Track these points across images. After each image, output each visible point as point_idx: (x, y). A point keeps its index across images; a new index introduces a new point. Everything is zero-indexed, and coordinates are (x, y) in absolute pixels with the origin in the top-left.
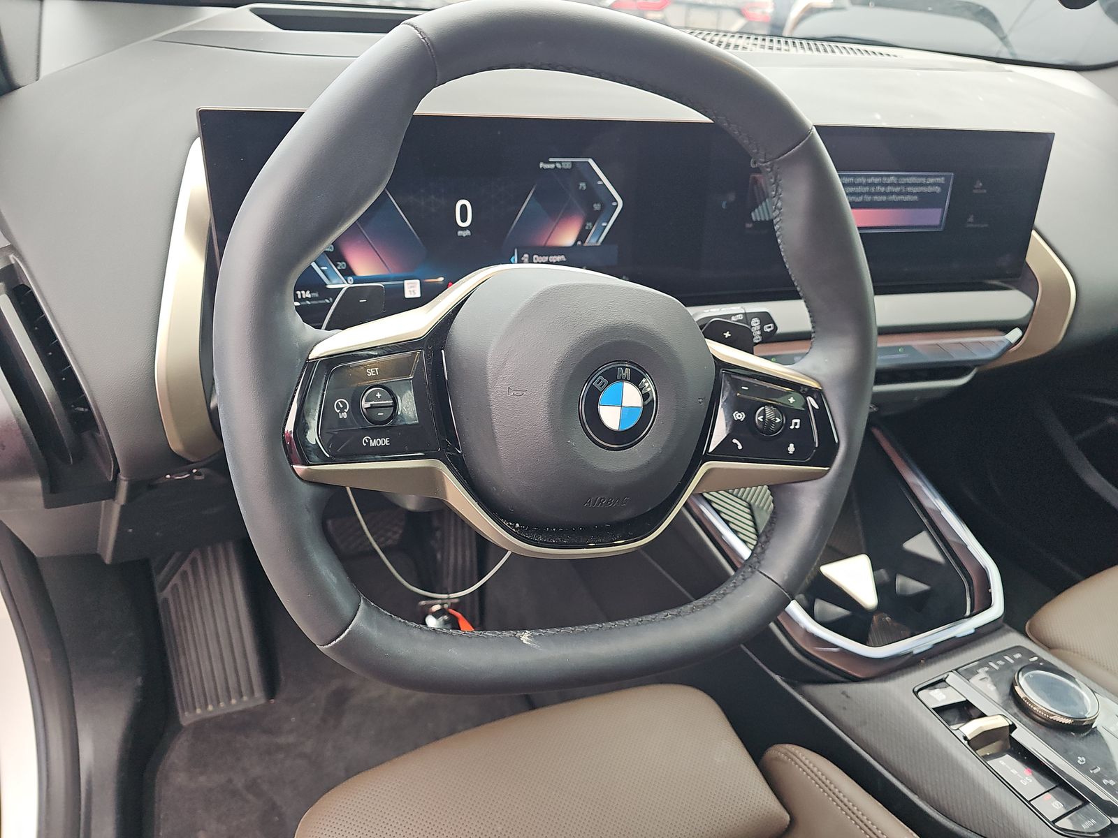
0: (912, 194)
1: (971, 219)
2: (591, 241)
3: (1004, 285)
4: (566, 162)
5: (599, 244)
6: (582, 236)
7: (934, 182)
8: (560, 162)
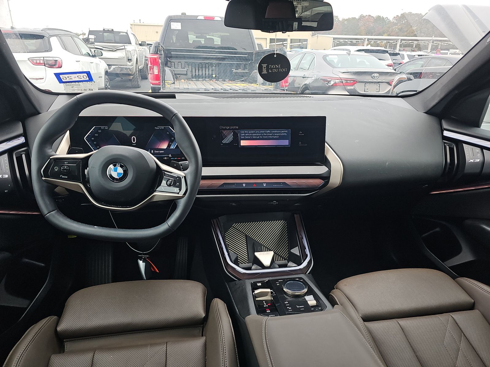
0: (276, 136)
1: (300, 143)
2: (172, 147)
3: (321, 164)
4: (163, 128)
5: (174, 148)
6: (169, 146)
7: (284, 132)
8: (161, 127)
